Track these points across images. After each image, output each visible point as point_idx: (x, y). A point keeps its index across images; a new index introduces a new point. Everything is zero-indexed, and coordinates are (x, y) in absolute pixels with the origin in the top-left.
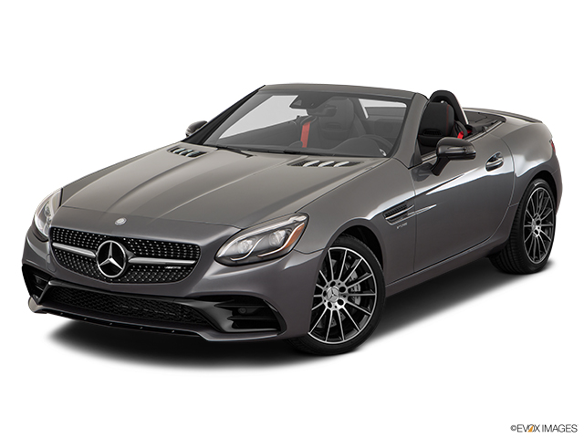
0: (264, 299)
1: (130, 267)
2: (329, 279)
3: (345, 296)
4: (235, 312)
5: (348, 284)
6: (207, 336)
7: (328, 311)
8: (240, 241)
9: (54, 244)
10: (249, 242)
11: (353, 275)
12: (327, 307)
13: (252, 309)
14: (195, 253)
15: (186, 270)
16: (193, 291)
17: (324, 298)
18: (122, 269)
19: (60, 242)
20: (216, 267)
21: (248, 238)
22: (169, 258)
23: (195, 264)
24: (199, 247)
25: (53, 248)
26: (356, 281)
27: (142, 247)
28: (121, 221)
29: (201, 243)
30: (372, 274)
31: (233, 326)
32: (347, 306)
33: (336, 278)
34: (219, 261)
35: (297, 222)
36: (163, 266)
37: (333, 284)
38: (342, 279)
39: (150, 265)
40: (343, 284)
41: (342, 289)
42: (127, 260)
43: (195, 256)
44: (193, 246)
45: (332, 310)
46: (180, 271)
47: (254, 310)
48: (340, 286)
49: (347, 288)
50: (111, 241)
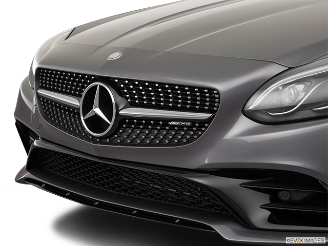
0: (320, 179)
1: (122, 121)
4: (274, 197)
6: (226, 231)
8: (285, 86)
9: (41, 92)
10: (300, 87)
13: (299, 195)
14: (212, 101)
15: (199, 128)
16: (207, 160)
18: (111, 124)
19: (45, 89)
20: (243, 124)
21: (297, 82)
22: (175, 108)
23: (210, 119)
24: (218, 93)
27: (139, 93)
28: (116, 56)
29: (222, 87)
31: (271, 220)
34: (251, 115)
36: (166, 121)
39: (148, 119)
43: (211, 106)
44: (211, 90)
46: (190, 128)
47: (305, 195)
50: (99, 84)
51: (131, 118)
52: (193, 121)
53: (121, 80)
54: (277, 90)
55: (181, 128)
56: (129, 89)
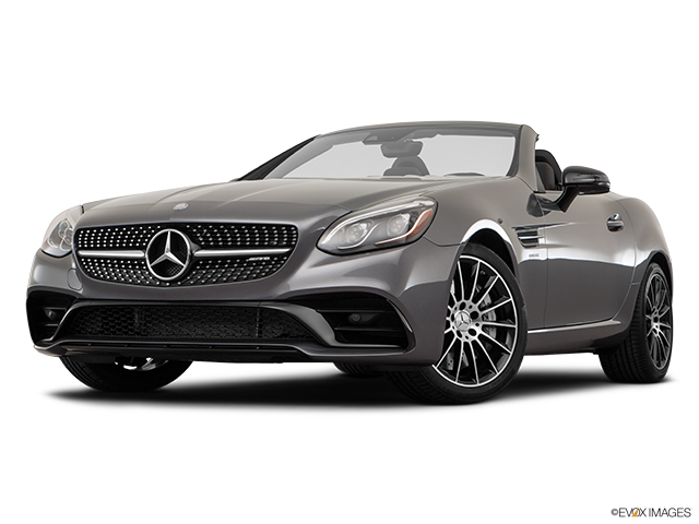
2: (459, 299)
3: (477, 325)
5: (481, 309)
7: (458, 342)
8: (350, 224)
10: (364, 226)
11: (486, 298)
12: (456, 336)
14: (290, 238)
15: (278, 262)
16: (280, 291)
17: (452, 324)
18: (185, 266)
19: (89, 249)
20: (316, 256)
21: (361, 221)
22: (252, 247)
24: (296, 229)
25: (79, 257)
26: (490, 306)
27: (214, 235)
29: (302, 225)
30: (511, 299)
32: (481, 337)
33: (467, 298)
34: (324, 249)
35: (424, 206)
36: (244, 258)
37: (463, 306)
38: (475, 301)
39: (224, 259)
40: (475, 307)
41: (474, 316)
42: (192, 254)
43: (289, 241)
44: (289, 227)
45: (463, 340)
46: (268, 263)
47: (372, 316)
48: (472, 310)
49: (481, 314)
50: (169, 231)
51: (206, 259)
52: (272, 256)
53: (194, 225)
54: (340, 230)
55: (258, 262)
56: (212, 233)
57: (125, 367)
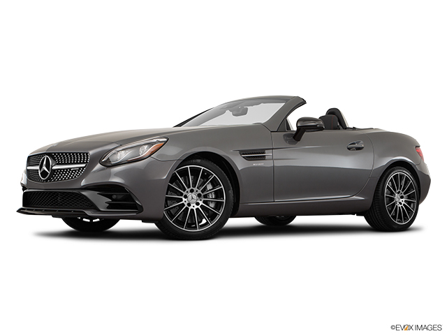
3: (201, 200)
5: (203, 191)
6: (89, 213)
12: (186, 206)
14: (87, 158)
17: (185, 199)
18: (49, 173)
21: (123, 150)
23: (86, 166)
26: (210, 190)
27: (61, 158)
30: (222, 187)
31: (108, 207)
32: (202, 207)
33: (194, 186)
34: (102, 164)
35: (159, 141)
37: (192, 191)
38: (199, 188)
40: (200, 191)
41: (199, 196)
42: (52, 168)
45: (190, 208)
47: (122, 196)
48: (198, 193)
49: (202, 194)
50: (46, 157)
51: (58, 170)
53: (55, 154)
55: (75, 171)
57: (84, 220)
